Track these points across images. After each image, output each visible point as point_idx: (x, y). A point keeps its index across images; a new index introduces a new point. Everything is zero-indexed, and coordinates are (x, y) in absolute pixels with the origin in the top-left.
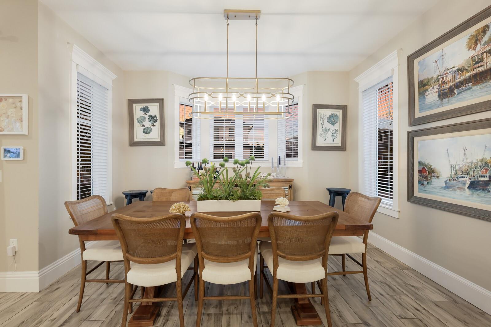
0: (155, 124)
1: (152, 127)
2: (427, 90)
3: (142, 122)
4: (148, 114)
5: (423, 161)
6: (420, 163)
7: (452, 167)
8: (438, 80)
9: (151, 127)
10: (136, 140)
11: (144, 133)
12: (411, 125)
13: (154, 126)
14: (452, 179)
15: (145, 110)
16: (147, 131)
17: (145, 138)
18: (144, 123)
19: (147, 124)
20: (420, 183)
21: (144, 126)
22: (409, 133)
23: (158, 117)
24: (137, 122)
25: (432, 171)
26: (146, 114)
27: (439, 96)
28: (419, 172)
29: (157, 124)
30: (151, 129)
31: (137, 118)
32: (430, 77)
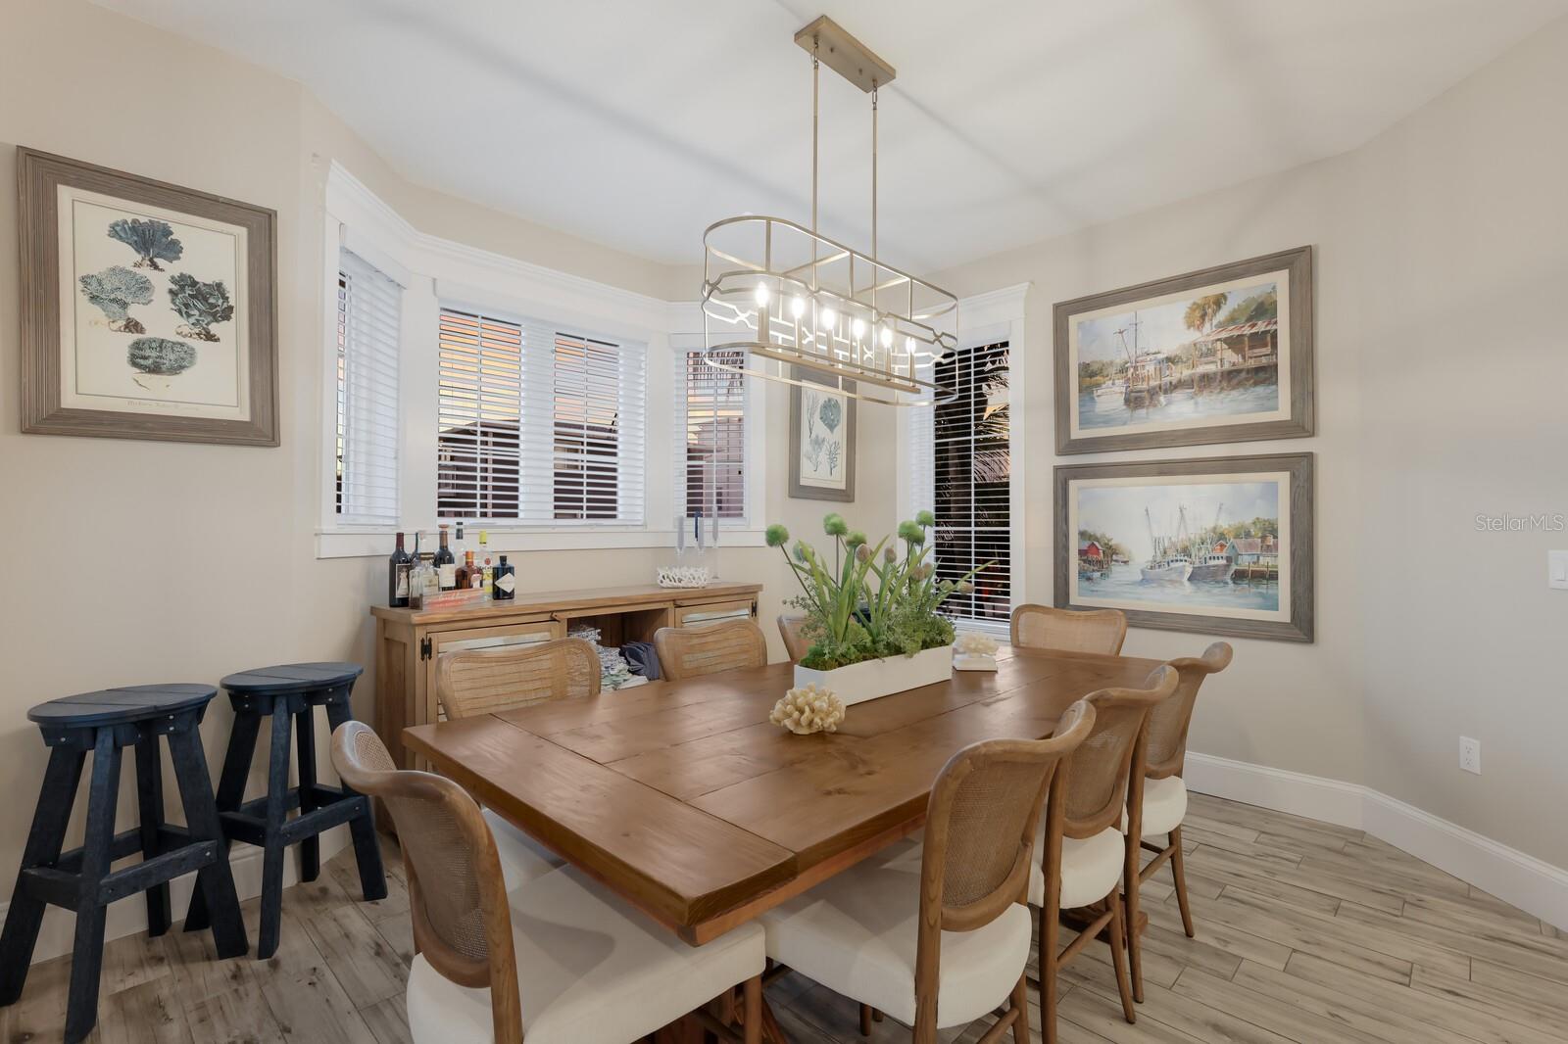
0: (214, 328)
1: (200, 345)
2: (1098, 385)
3: (124, 305)
4: (172, 269)
5: (1091, 530)
6: (1083, 535)
7: (1156, 542)
8: (1123, 370)
9: (190, 342)
10: (70, 400)
11: (135, 364)
12: (1060, 453)
13: (210, 337)
14: (1155, 565)
15: (152, 242)
16: (150, 358)
17: (141, 393)
18: (135, 311)
19: (161, 320)
20: (1084, 576)
21: (133, 326)
22: (1057, 469)
23: (238, 296)
24: (83, 299)
25: (1111, 551)
26: (155, 267)
27: (1127, 401)
28: (1082, 553)
29: (233, 333)
30: (191, 353)
31: (82, 272)
32: (1106, 359)
